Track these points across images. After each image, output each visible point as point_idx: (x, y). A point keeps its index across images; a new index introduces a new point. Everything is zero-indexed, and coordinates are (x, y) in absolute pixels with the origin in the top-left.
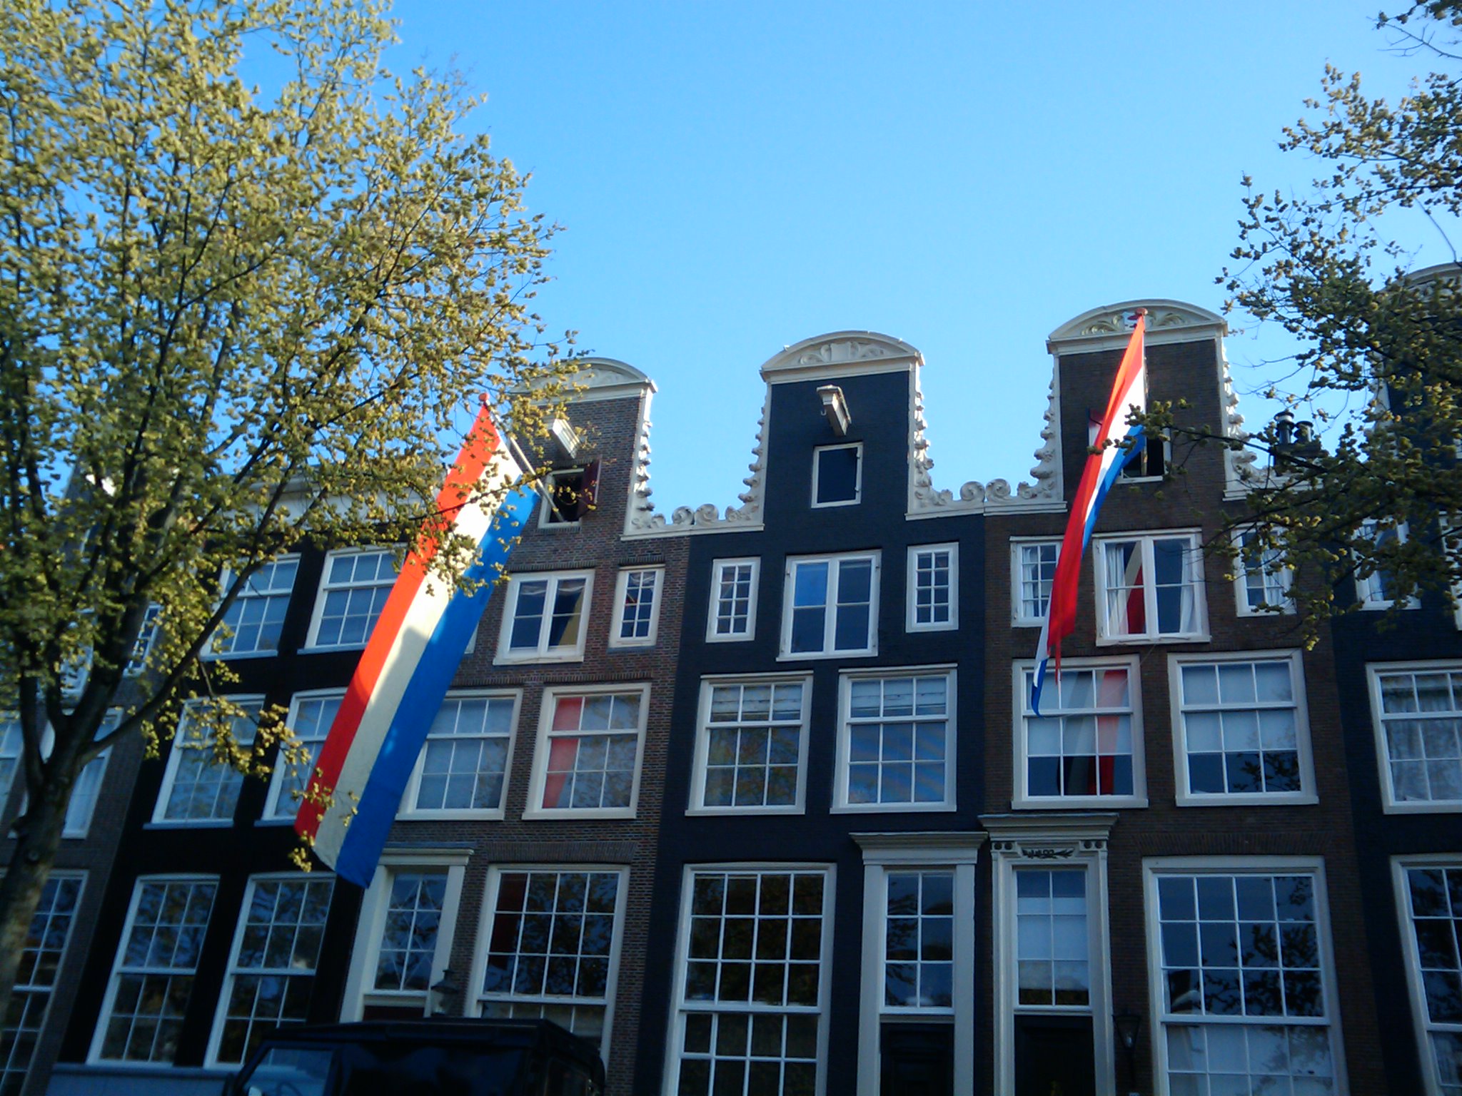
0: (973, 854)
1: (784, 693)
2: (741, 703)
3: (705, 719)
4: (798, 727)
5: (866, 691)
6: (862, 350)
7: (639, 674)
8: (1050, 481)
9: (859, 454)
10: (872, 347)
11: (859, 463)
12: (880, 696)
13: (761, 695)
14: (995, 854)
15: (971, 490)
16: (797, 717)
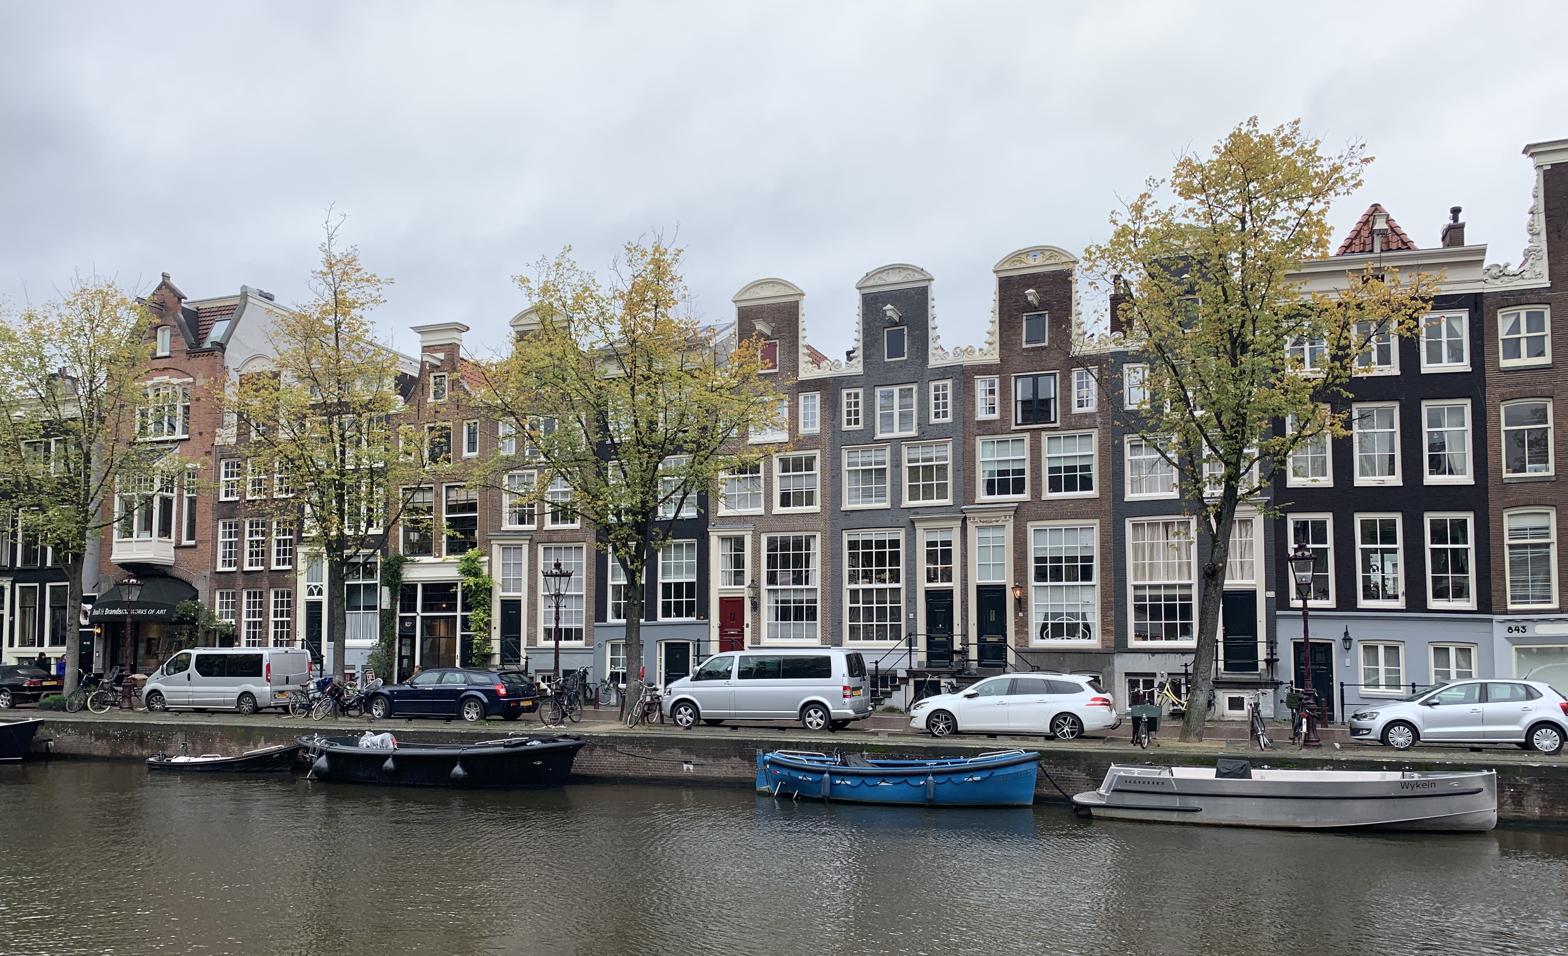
0: (960, 523)
1: (878, 453)
2: (860, 457)
3: (845, 467)
4: (885, 469)
5: (912, 451)
6: (904, 273)
7: (814, 446)
8: (994, 346)
9: (906, 332)
10: (910, 272)
11: (906, 337)
12: (919, 453)
13: (868, 454)
14: (968, 522)
15: (957, 351)
16: (884, 463)
